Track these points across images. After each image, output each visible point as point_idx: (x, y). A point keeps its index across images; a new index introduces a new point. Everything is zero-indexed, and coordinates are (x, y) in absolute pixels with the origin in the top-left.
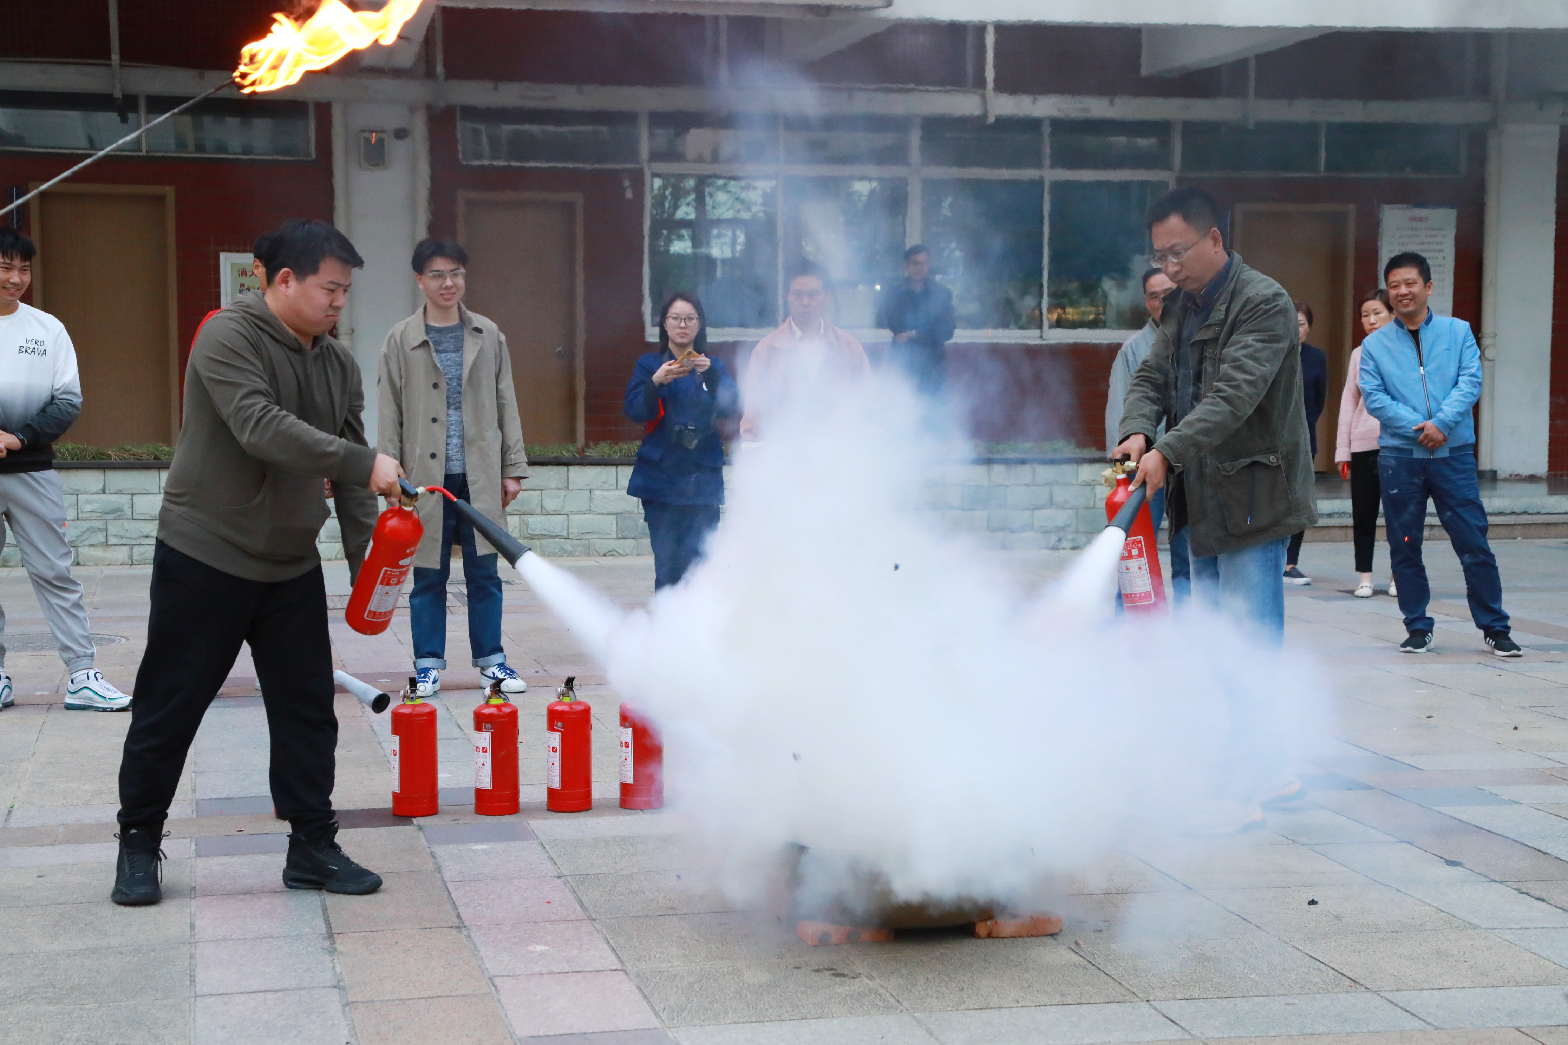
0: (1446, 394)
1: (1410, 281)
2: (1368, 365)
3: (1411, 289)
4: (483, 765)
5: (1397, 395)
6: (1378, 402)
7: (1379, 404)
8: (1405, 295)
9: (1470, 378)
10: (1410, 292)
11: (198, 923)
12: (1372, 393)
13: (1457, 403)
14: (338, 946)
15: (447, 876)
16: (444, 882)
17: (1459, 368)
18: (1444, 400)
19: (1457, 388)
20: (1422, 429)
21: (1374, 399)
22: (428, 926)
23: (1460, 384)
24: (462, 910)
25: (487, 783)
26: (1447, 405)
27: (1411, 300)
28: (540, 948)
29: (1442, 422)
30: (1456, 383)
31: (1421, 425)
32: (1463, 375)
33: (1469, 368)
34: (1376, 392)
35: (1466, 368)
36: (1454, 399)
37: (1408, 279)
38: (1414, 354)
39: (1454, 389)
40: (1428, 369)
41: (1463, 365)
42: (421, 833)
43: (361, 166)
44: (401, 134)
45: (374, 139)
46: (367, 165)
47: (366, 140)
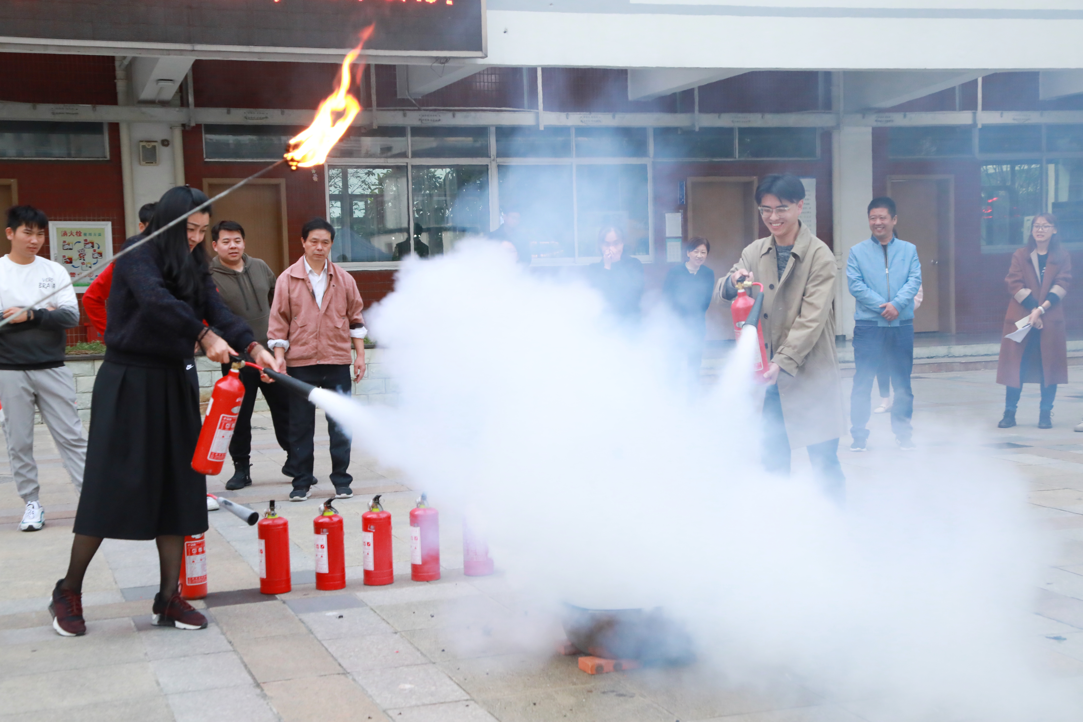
0: (900, 287)
1: (882, 217)
2: (853, 263)
3: (883, 222)
4: (322, 557)
5: (870, 285)
6: (859, 287)
7: (860, 288)
8: (879, 225)
9: (916, 279)
10: (882, 224)
11: (161, 680)
12: (856, 281)
13: (907, 293)
14: (266, 691)
15: (319, 636)
16: (320, 641)
17: (909, 272)
18: (899, 290)
19: (907, 284)
20: (884, 308)
21: (857, 285)
22: (323, 673)
23: (909, 282)
24: (340, 660)
25: (325, 569)
26: (900, 294)
27: (883, 228)
28: (408, 686)
29: (898, 303)
30: (907, 281)
31: (884, 305)
32: (911, 277)
33: (915, 273)
34: (859, 281)
35: (913, 273)
36: (906, 291)
37: (881, 215)
38: (883, 260)
39: (906, 285)
40: (891, 270)
41: (912, 271)
42: (285, 606)
43: (140, 164)
44: (166, 143)
45: (149, 146)
46: (144, 163)
47: (144, 147)
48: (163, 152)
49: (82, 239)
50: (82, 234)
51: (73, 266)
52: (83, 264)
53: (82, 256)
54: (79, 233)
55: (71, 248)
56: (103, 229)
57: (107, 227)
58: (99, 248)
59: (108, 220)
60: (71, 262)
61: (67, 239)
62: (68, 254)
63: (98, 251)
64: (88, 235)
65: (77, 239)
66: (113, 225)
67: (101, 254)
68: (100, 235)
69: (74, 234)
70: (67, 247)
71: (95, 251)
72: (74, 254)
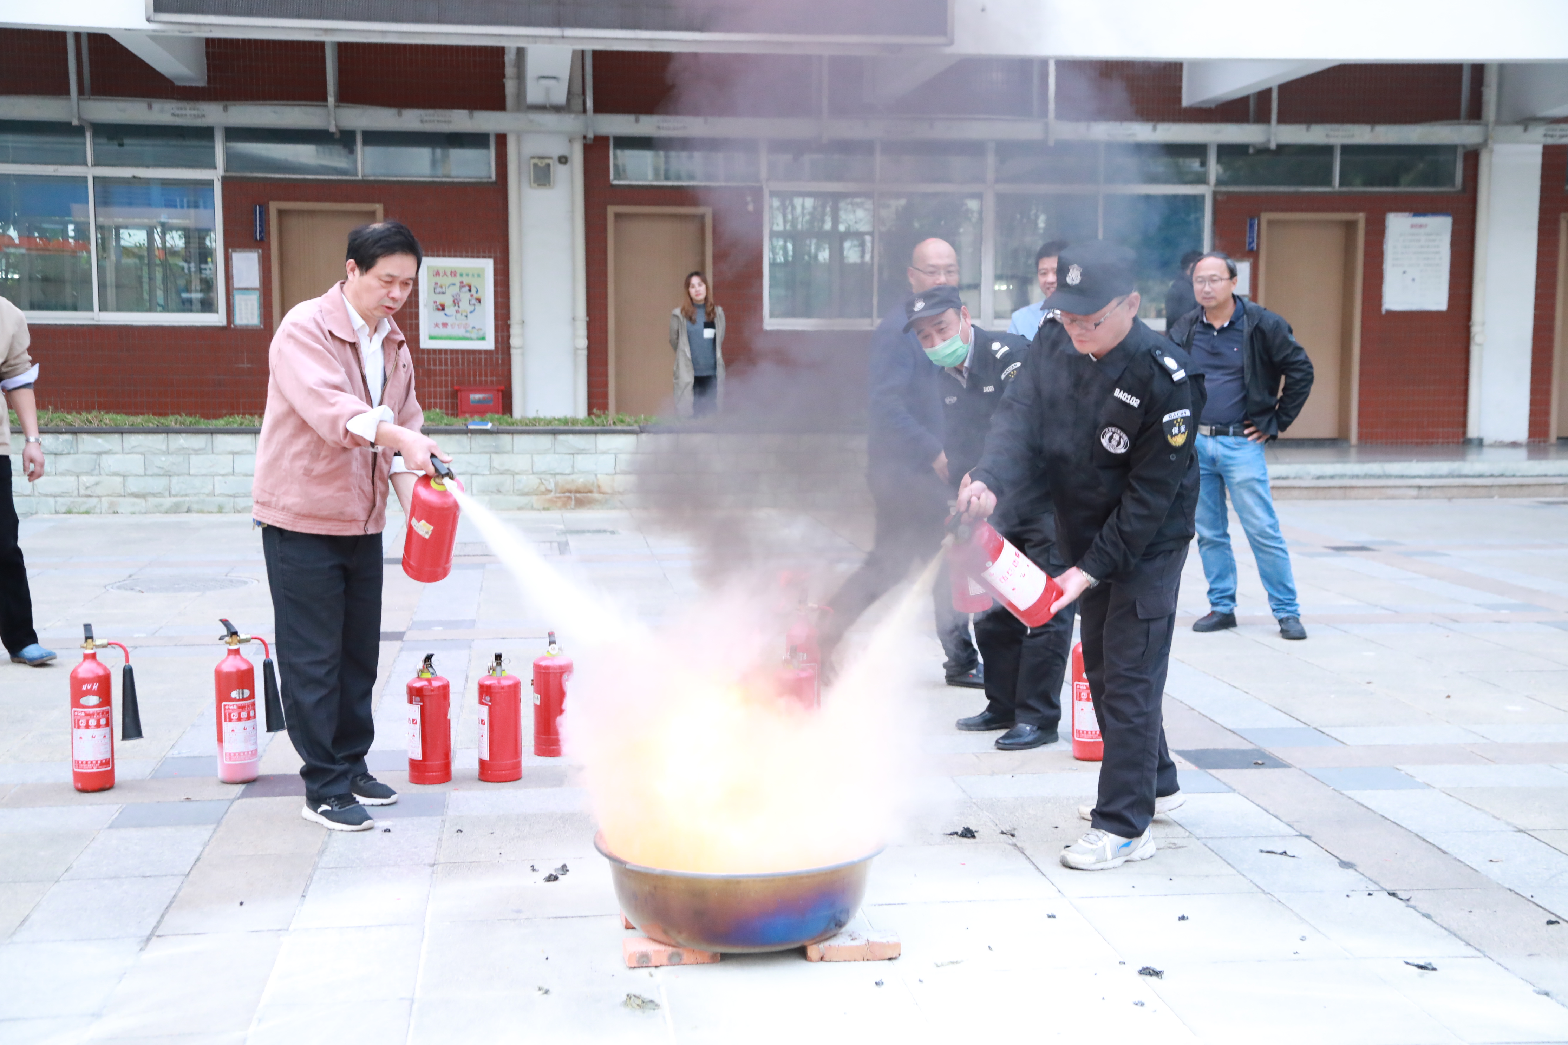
25: (417, 754)
43: (531, 187)
44: (563, 160)
45: (542, 164)
46: (536, 185)
47: (535, 165)
48: (560, 172)
49: (457, 280)
50: (458, 275)
51: (446, 315)
52: (457, 312)
53: (456, 302)
54: (454, 273)
55: (444, 291)
56: (483, 269)
57: (487, 265)
58: (477, 292)
59: (490, 257)
60: (443, 309)
61: (440, 280)
62: (441, 299)
63: (475, 295)
64: (464, 275)
65: (450, 280)
66: (495, 263)
67: (479, 301)
68: (479, 276)
69: (449, 274)
70: (439, 290)
71: (472, 296)
72: (447, 300)
